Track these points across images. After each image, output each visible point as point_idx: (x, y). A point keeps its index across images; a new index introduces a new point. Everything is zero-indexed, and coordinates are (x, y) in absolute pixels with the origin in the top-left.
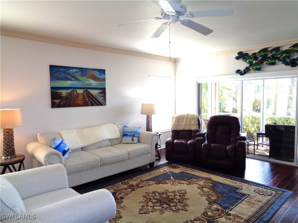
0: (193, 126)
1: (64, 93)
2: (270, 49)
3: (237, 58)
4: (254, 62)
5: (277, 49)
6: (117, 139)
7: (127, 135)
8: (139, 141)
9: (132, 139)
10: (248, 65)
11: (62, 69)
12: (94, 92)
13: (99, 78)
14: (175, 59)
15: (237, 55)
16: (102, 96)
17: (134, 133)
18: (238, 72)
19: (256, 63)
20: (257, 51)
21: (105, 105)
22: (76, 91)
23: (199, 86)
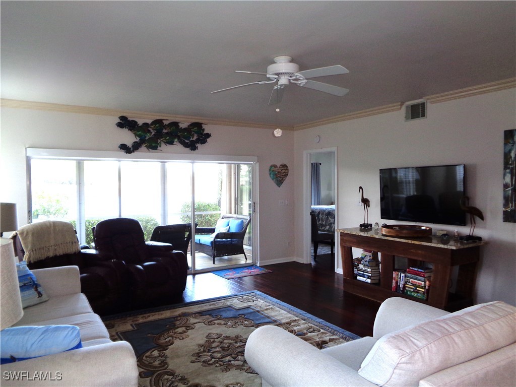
0: (72, 245)
3: (120, 125)
4: (147, 136)
5: (175, 124)
9: (36, 293)
10: (138, 140)
17: (31, 278)
18: (124, 147)
19: (150, 139)
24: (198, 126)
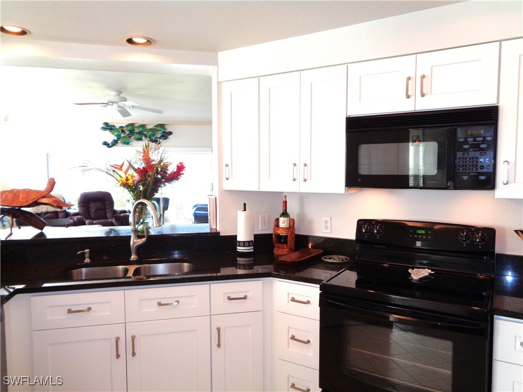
2: (136, 125)
3: (103, 129)
4: (122, 135)
10: (116, 138)
15: (103, 126)
18: (105, 144)
19: (124, 137)
20: (124, 125)
24: (162, 126)
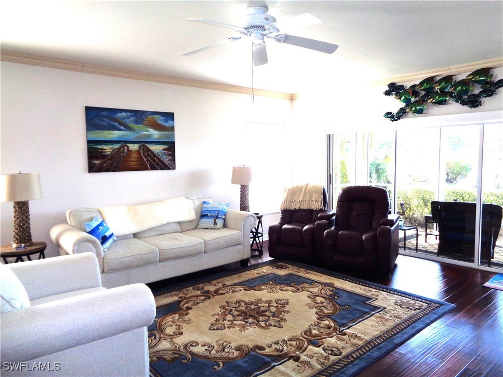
0: (315, 203)
1: (108, 149)
2: (438, 79)
3: (387, 93)
4: (413, 99)
5: (448, 79)
6: (191, 221)
7: (207, 215)
8: (225, 226)
9: (213, 222)
10: (403, 105)
11: (105, 113)
12: (156, 149)
13: (164, 126)
14: (292, 94)
15: (387, 88)
16: (169, 155)
17: (218, 213)
18: (389, 115)
19: (415, 102)
20: (417, 83)
21: (174, 168)
22: (128, 147)
23: (329, 138)
24: (485, 71)
